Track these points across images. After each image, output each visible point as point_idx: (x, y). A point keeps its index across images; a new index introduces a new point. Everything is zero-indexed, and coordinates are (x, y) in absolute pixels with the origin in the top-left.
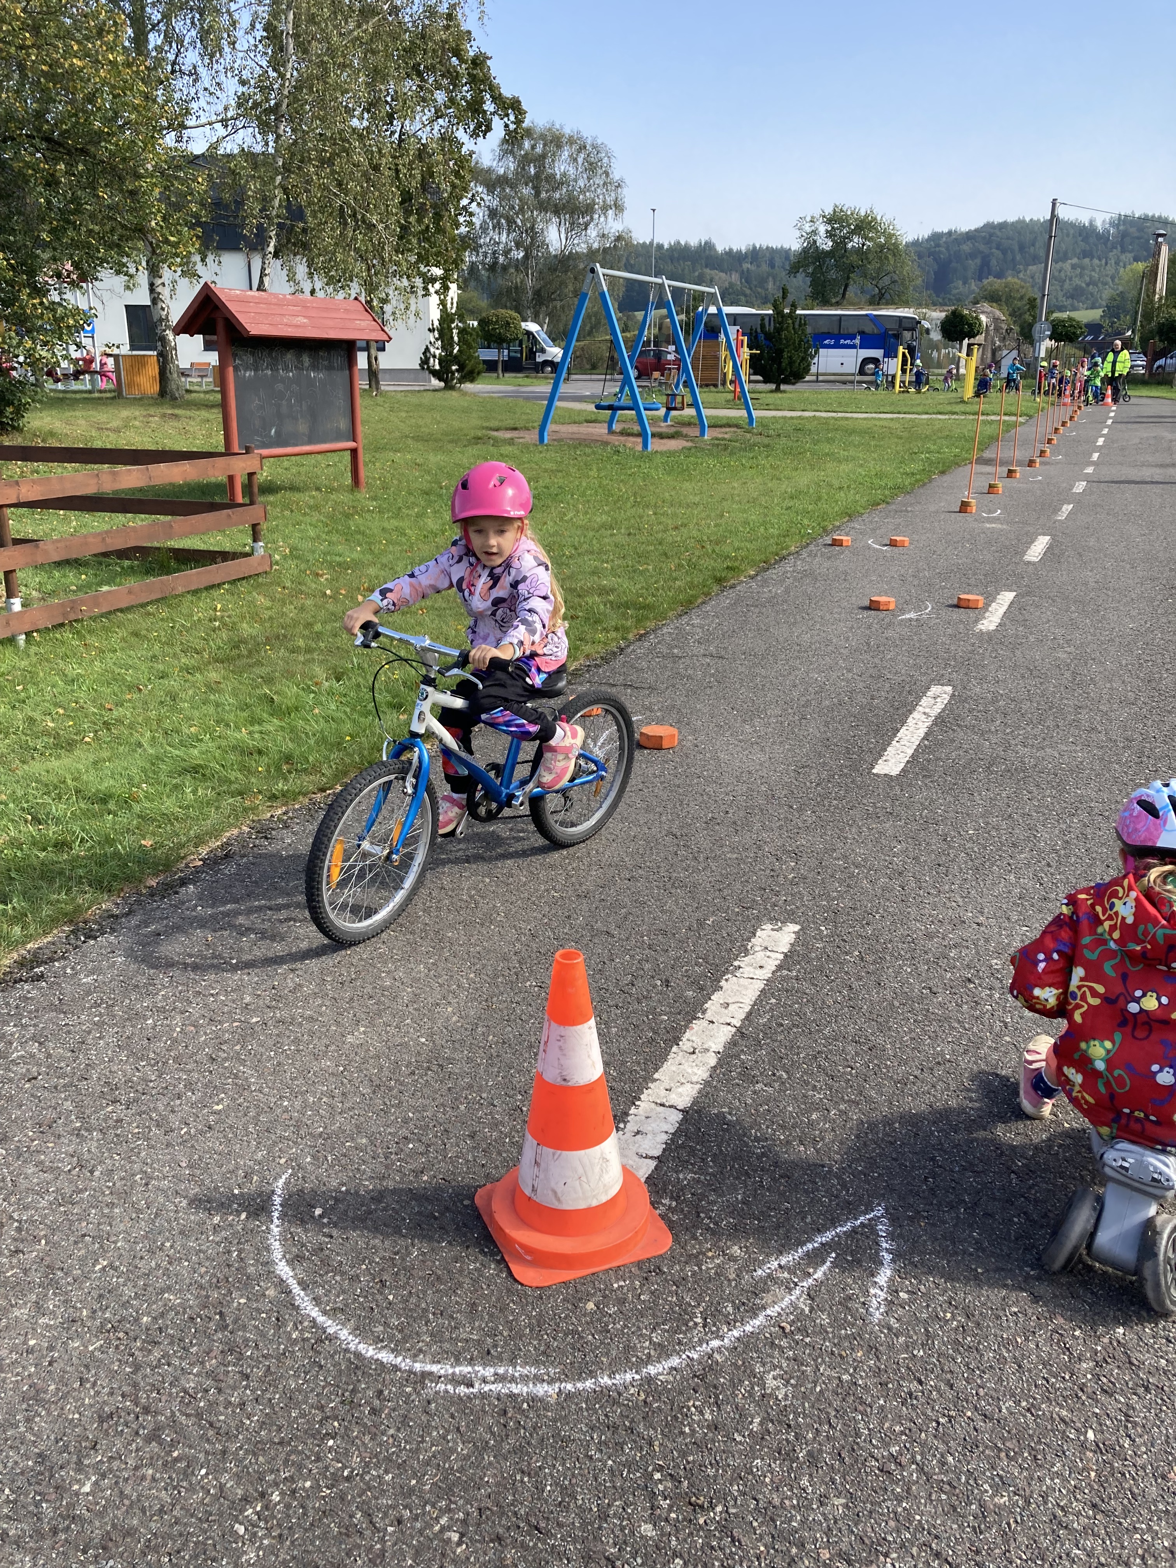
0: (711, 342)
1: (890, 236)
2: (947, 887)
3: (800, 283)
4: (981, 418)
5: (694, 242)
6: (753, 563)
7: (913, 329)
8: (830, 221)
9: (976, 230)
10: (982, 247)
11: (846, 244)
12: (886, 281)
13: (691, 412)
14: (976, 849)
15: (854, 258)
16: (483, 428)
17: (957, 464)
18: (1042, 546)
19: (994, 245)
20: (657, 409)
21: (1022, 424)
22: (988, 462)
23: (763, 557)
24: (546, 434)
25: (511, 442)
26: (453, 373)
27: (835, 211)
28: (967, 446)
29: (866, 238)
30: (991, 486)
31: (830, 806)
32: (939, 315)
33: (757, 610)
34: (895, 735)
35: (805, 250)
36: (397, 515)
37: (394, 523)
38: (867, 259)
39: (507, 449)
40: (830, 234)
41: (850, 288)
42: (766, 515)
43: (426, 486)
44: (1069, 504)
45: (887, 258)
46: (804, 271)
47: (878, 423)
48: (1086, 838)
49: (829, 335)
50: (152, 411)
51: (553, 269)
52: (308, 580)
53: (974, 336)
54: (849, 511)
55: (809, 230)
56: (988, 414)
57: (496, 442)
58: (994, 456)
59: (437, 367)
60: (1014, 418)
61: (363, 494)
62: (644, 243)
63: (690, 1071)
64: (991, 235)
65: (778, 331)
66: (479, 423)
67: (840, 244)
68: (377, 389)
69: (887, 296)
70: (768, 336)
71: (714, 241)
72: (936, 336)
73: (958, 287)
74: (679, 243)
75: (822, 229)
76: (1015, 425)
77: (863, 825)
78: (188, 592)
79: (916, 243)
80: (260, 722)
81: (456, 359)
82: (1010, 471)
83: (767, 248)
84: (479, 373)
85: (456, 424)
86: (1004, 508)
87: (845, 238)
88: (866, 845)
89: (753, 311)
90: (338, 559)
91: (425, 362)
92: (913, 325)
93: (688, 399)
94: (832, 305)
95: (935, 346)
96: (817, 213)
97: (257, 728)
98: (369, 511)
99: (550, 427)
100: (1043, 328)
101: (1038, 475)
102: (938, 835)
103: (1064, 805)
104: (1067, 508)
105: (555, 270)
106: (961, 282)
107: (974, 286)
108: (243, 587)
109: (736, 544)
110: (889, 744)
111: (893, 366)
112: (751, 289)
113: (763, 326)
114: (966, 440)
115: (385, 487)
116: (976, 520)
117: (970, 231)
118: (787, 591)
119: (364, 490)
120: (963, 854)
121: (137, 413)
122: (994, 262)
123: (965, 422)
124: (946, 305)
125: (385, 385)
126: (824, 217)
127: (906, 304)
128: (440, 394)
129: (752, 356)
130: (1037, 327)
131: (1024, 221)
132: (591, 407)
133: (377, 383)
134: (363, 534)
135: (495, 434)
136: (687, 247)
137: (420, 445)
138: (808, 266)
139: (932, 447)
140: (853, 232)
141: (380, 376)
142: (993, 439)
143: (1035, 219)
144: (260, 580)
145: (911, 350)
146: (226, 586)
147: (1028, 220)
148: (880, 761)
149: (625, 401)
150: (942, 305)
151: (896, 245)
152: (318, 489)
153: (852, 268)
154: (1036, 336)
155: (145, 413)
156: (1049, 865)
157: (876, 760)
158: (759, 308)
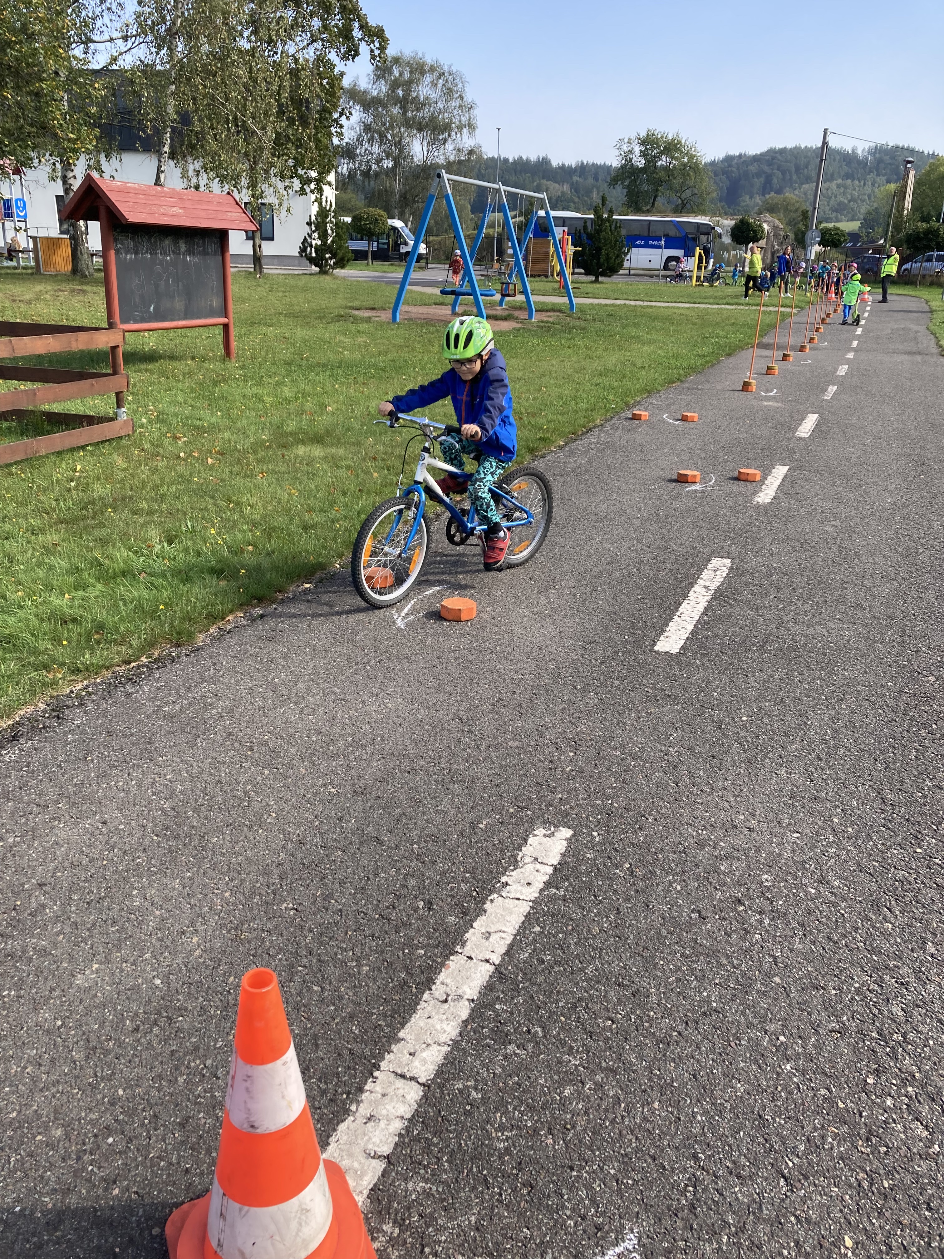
0: (541, 240)
1: (691, 157)
2: (720, 783)
3: (618, 194)
4: (762, 309)
5: (533, 158)
6: (562, 435)
7: (708, 234)
8: (643, 143)
9: (761, 154)
10: (766, 169)
11: (656, 162)
12: (688, 193)
13: (521, 298)
14: (749, 738)
15: (662, 174)
16: (346, 307)
17: (741, 347)
18: (811, 423)
19: (776, 167)
20: (492, 296)
21: (795, 314)
22: (766, 346)
23: (572, 428)
24: (398, 314)
25: (368, 320)
26: (327, 260)
27: (648, 135)
28: (750, 332)
29: (672, 158)
30: (769, 368)
31: (612, 686)
32: (729, 223)
33: (562, 480)
34: (677, 609)
35: (623, 167)
36: (260, 384)
37: (255, 390)
38: (673, 175)
39: (362, 327)
40: (644, 154)
41: (658, 199)
42: (577, 390)
43: (288, 356)
44: (834, 385)
45: (689, 175)
46: (622, 183)
47: (676, 311)
48: (855, 727)
49: (639, 237)
50: (62, 287)
51: (416, 176)
52: (166, 441)
53: (757, 241)
54: (648, 388)
55: (626, 149)
56: (767, 306)
57: (356, 320)
58: (771, 341)
59: (314, 255)
60: (788, 310)
61: (233, 364)
62: (493, 158)
63: (438, 1027)
64: (773, 158)
65: (598, 232)
66: (344, 303)
67: (651, 161)
68: (261, 273)
69: (688, 206)
70: (590, 236)
71: (550, 157)
72: (727, 240)
73: (746, 200)
74: (521, 158)
75: (637, 149)
76: (790, 315)
77: (642, 709)
78: (53, 453)
79: (713, 164)
80: (84, 588)
81: (329, 249)
82: (785, 355)
83: (593, 164)
84: (348, 261)
85: (324, 304)
86: (780, 389)
87: (655, 157)
88: (644, 733)
89: (579, 215)
90: (198, 423)
91: (303, 250)
92: (708, 230)
93: (519, 287)
94: (643, 212)
95: (726, 248)
96: (633, 136)
97: (80, 593)
98: (235, 379)
99: (402, 308)
100: (814, 235)
101: (808, 359)
102: (713, 721)
103: (833, 688)
104: (832, 389)
105: (418, 177)
106: (748, 197)
107: (758, 200)
108: (106, 449)
109: (550, 417)
110: (671, 619)
111: (690, 264)
112: (579, 197)
113: (585, 227)
114: (749, 328)
115: (253, 358)
116: (755, 398)
117: (756, 155)
118: (590, 462)
119: (234, 360)
120: (736, 745)
121: (49, 288)
122: (775, 181)
123: (748, 312)
124: (735, 214)
125: (268, 269)
126: (639, 139)
127: (703, 213)
128: (313, 278)
129: (575, 254)
130: (809, 235)
131: (800, 148)
132: (437, 291)
133: (261, 268)
134: (225, 399)
135: (356, 312)
136: (528, 162)
137: (290, 321)
138: (625, 179)
139: (721, 333)
140: (662, 153)
141: (264, 261)
142: (772, 327)
143: (809, 146)
144: (123, 442)
145: (706, 251)
146: (89, 448)
147: (803, 146)
148: (662, 638)
149: (466, 288)
150: (732, 214)
151: (696, 164)
152: (193, 358)
153: (660, 182)
154: (808, 241)
155: (56, 288)
156: (819, 758)
157: (658, 636)
158: (584, 213)
